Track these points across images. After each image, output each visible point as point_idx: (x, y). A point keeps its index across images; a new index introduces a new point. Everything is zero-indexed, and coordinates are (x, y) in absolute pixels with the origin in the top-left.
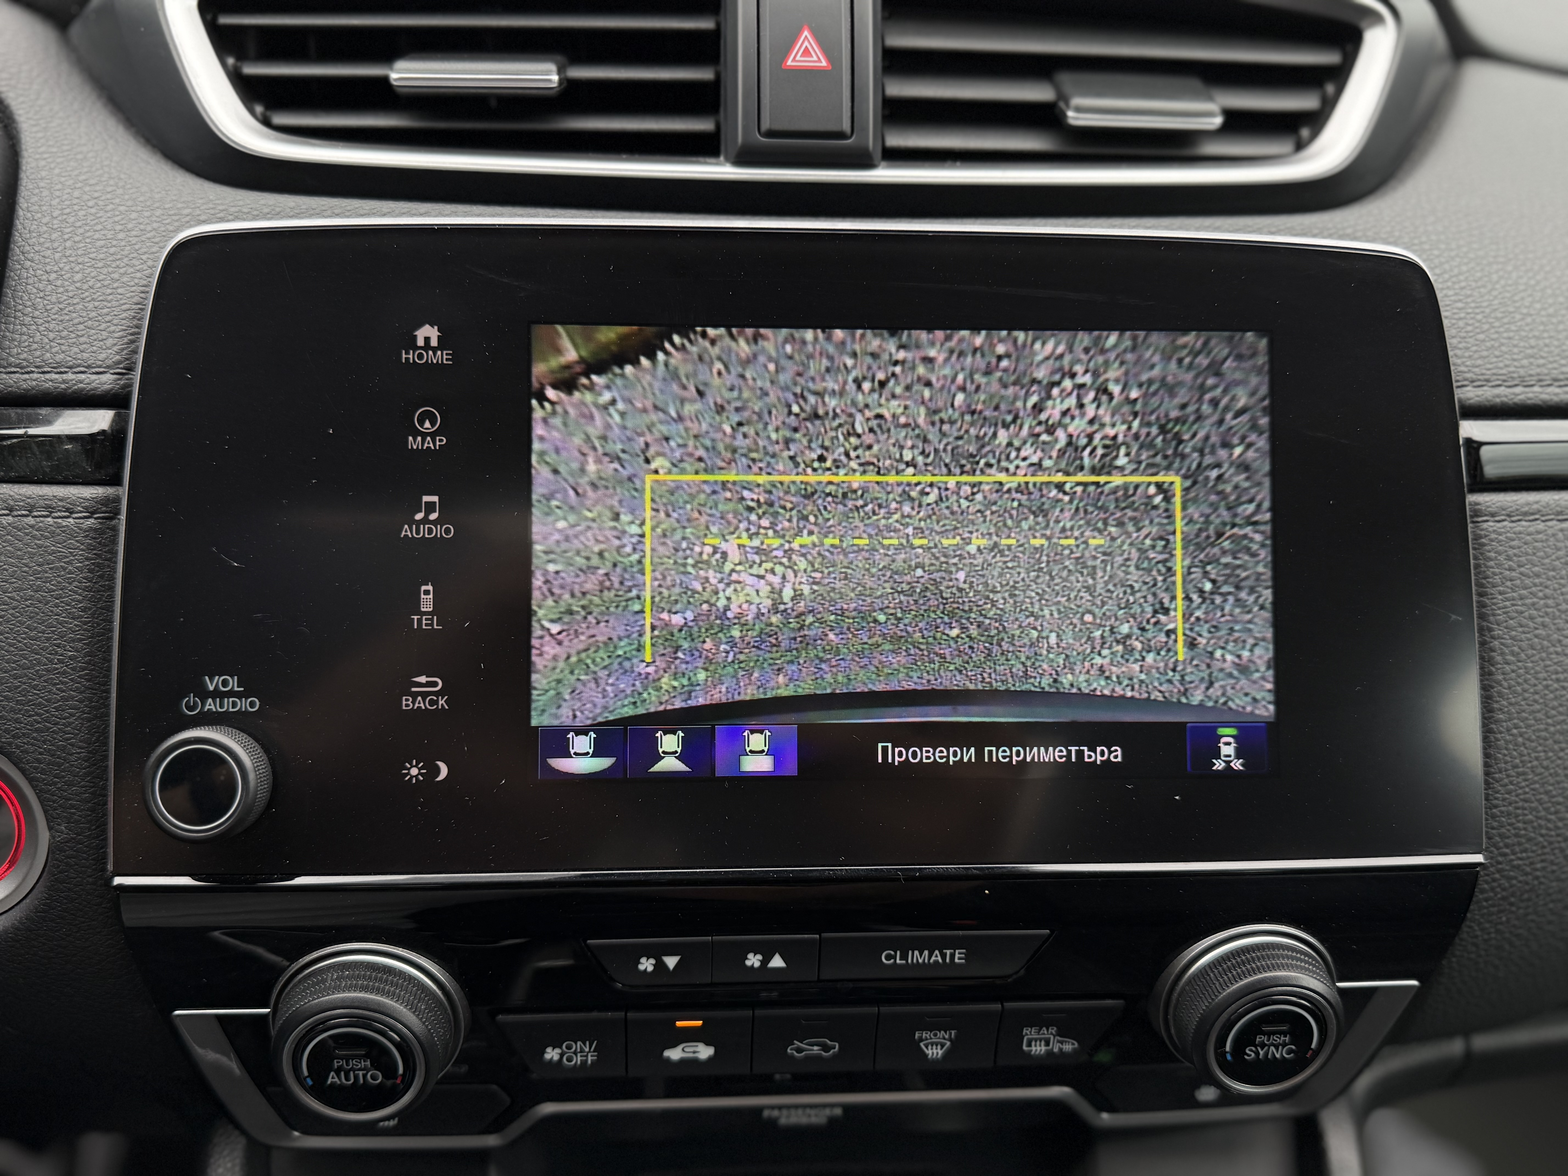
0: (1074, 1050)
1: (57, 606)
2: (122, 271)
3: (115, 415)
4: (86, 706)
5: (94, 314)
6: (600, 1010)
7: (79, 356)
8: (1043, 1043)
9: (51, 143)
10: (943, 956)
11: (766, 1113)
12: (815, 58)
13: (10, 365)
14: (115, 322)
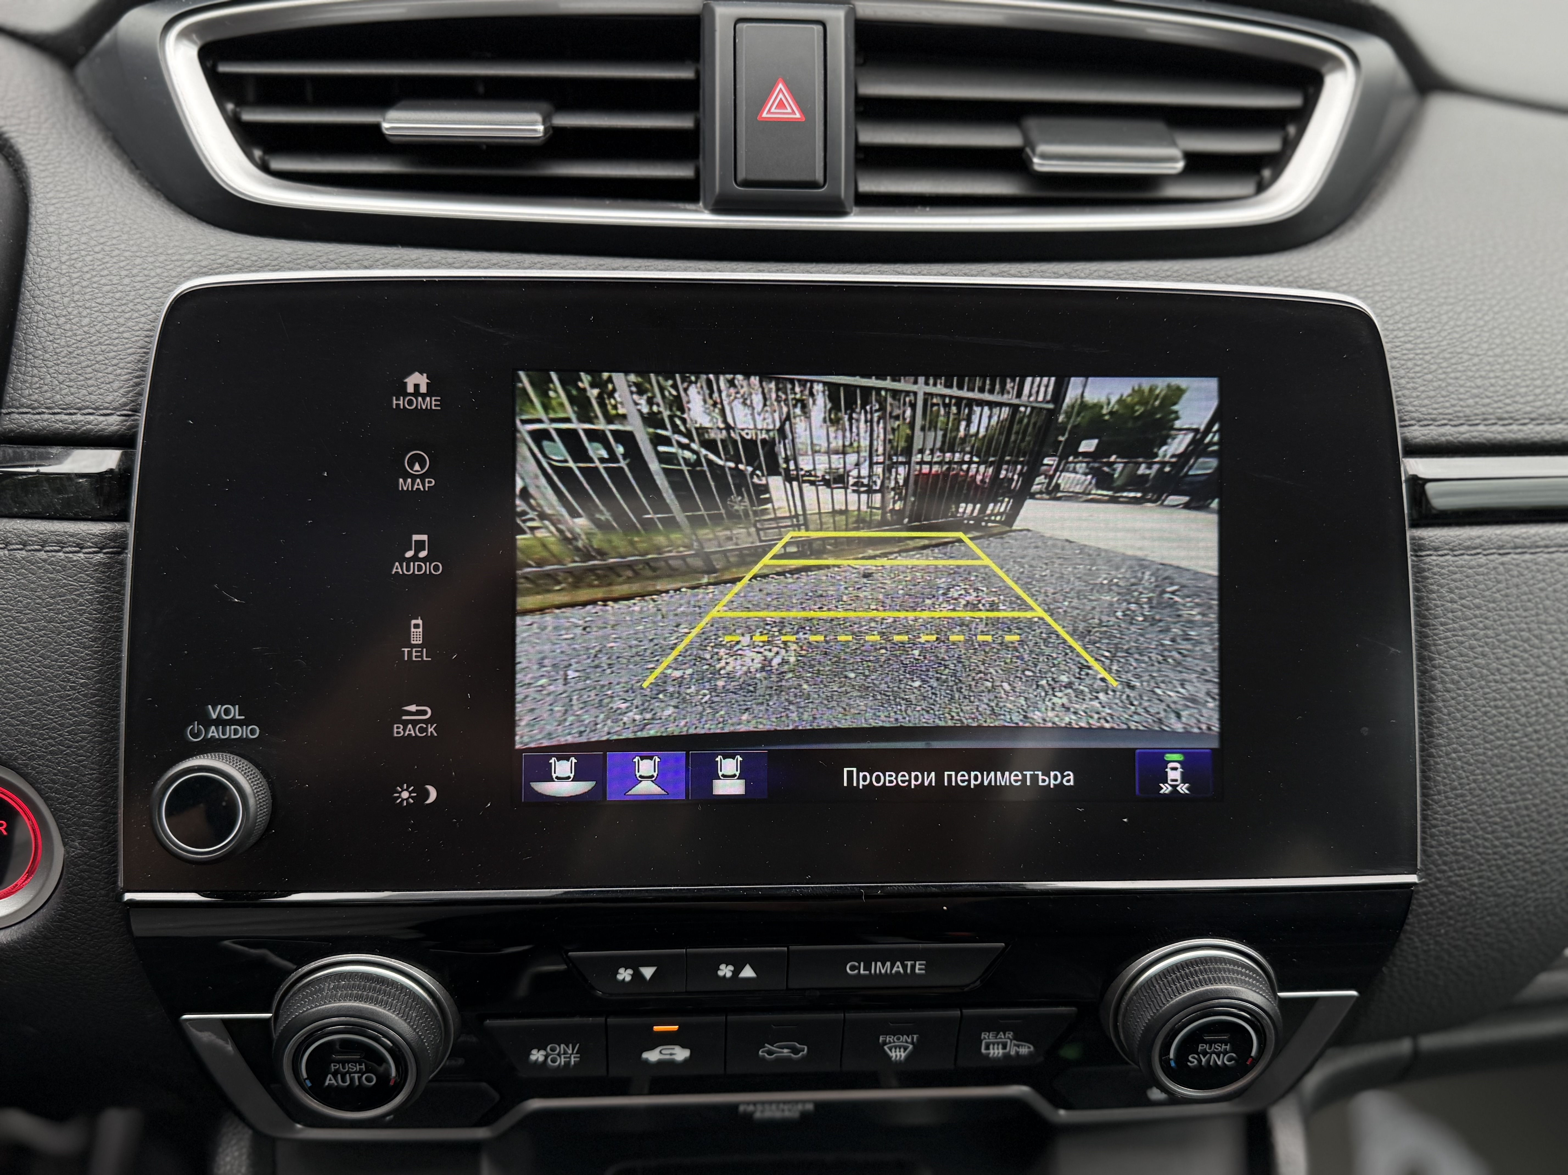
0: (1030, 1053)
1: (68, 636)
2: (127, 315)
3: (122, 454)
4: (97, 730)
5: (101, 358)
6: (582, 1014)
7: (88, 398)
8: (1000, 1046)
9: (59, 188)
10: (905, 967)
11: (742, 1108)
12: (789, 110)
13: (22, 406)
14: (121, 365)
